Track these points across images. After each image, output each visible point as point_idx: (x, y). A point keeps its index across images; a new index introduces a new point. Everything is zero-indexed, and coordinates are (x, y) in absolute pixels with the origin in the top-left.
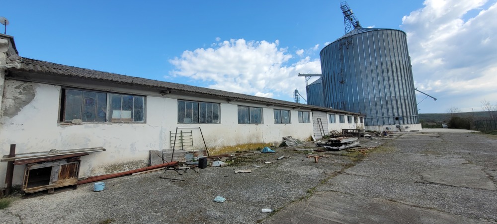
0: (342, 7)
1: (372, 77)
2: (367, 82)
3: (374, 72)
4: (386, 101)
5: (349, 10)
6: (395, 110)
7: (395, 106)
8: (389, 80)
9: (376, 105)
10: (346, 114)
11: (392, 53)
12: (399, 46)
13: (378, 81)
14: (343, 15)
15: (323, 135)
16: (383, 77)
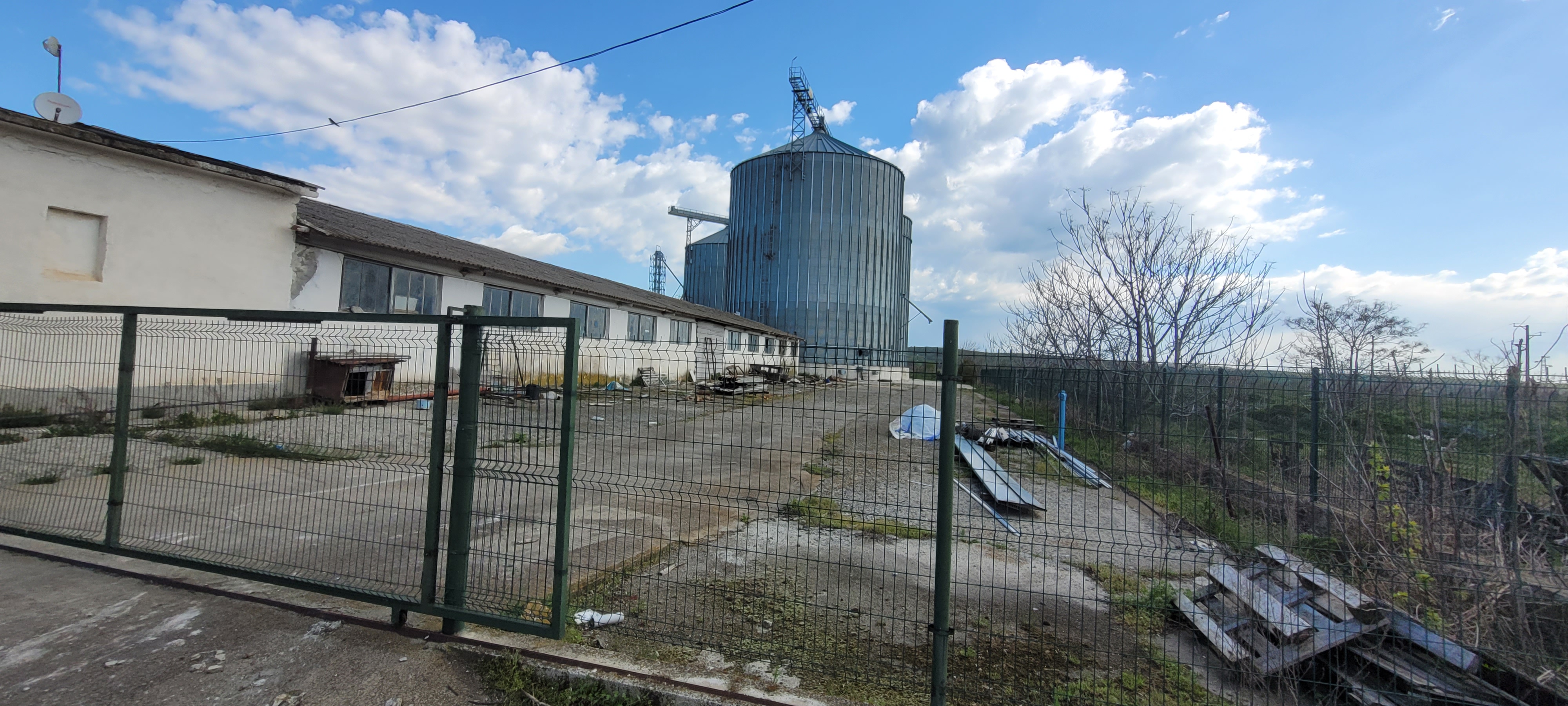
0: (792, 80)
1: (830, 258)
2: (819, 266)
3: (835, 246)
4: (847, 313)
5: (806, 91)
6: (860, 335)
7: (860, 326)
8: (858, 270)
9: (827, 320)
10: (763, 333)
11: (872, 213)
12: (886, 199)
13: (839, 268)
14: (791, 97)
15: (712, 372)
16: (850, 260)
